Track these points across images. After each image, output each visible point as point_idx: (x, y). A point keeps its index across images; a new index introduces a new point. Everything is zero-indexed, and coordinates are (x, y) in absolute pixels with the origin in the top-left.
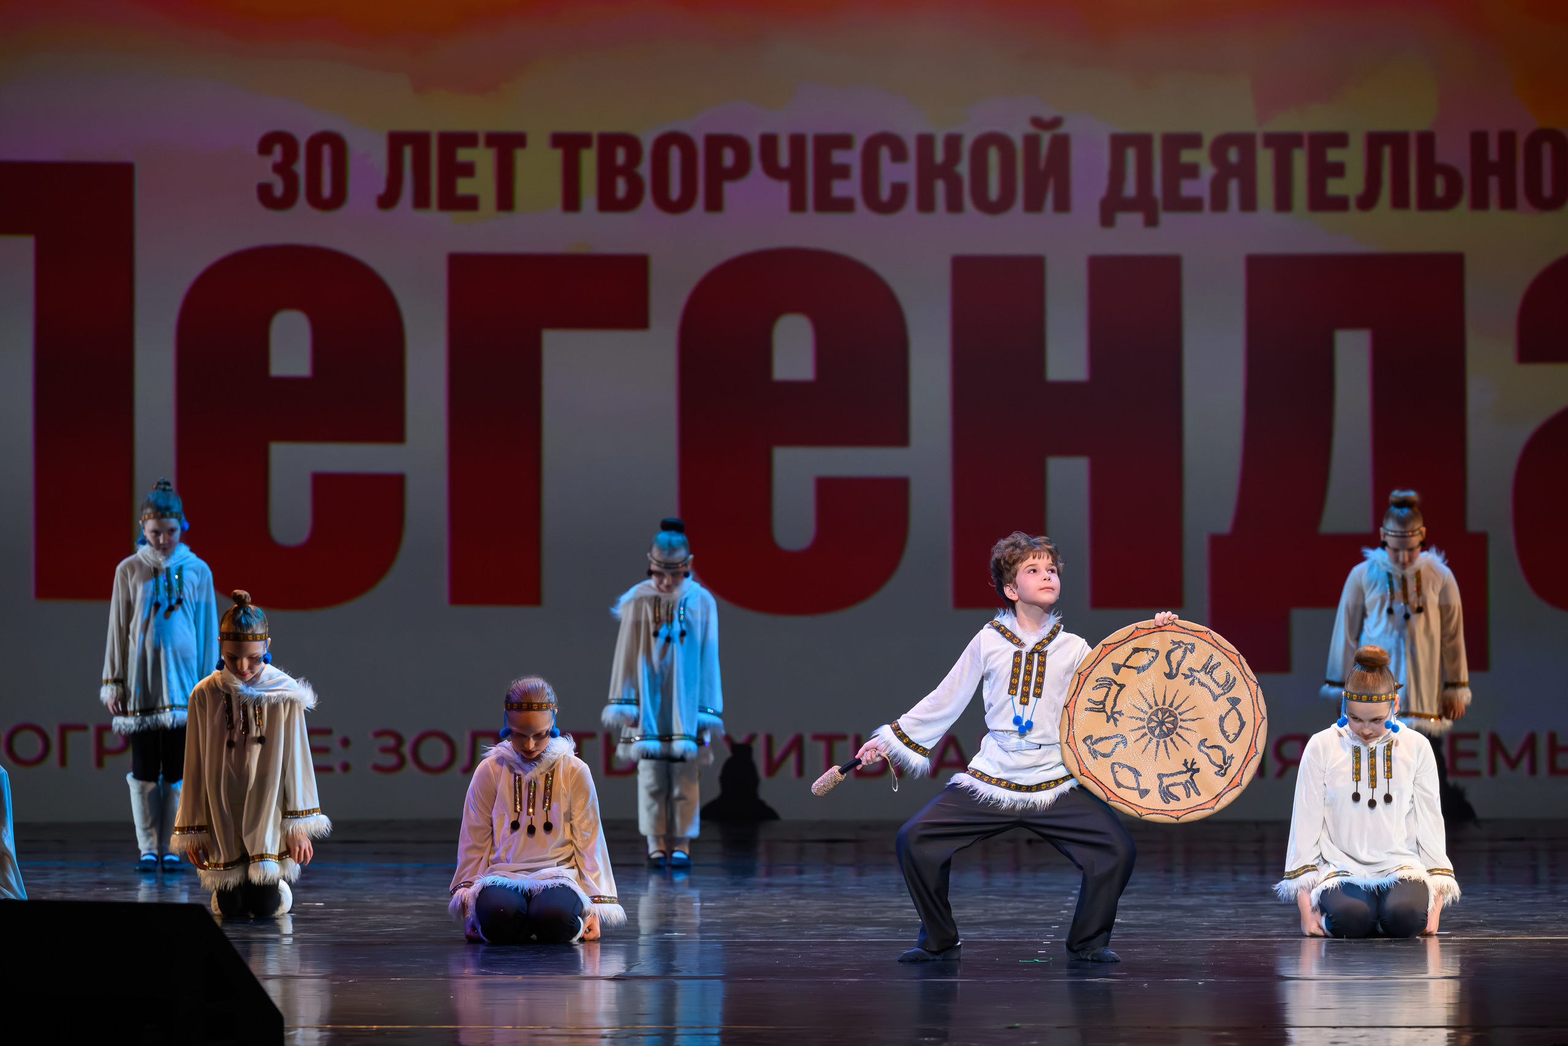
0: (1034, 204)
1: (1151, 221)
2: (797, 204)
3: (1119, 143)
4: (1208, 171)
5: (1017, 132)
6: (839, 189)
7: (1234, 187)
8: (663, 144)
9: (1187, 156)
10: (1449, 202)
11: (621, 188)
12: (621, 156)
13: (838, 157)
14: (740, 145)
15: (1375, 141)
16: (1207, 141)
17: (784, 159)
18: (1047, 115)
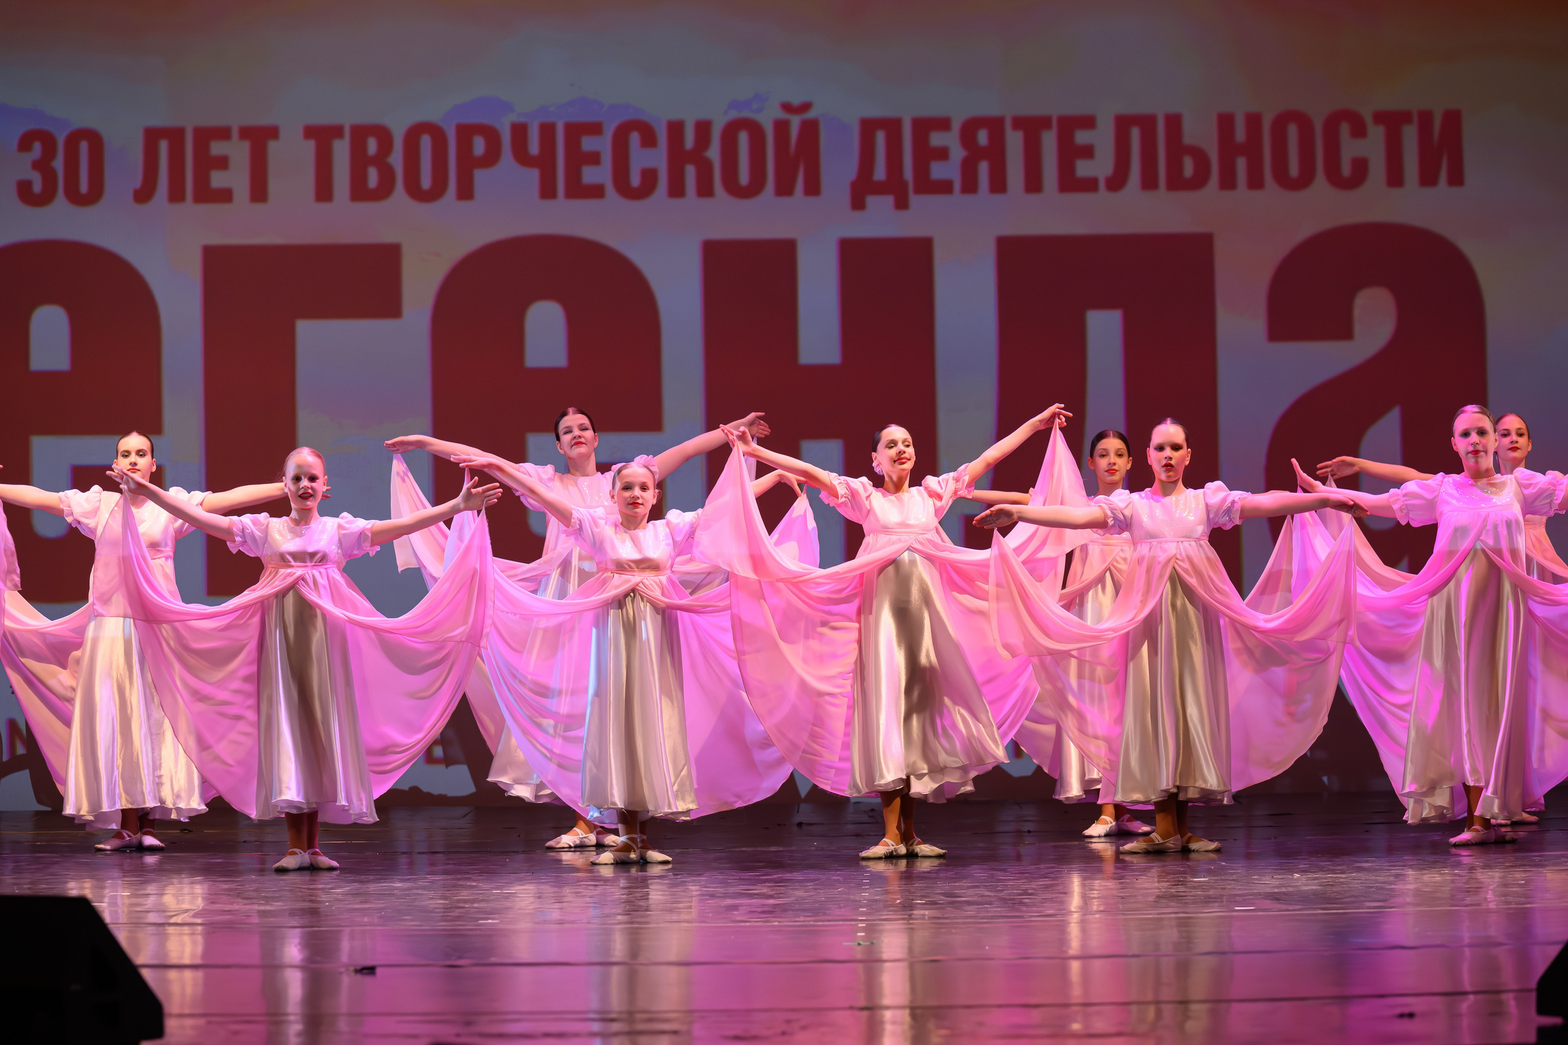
0: (784, 189)
1: (902, 204)
2: (548, 191)
3: (868, 127)
4: (957, 153)
5: (767, 118)
6: (590, 175)
7: (983, 168)
8: (414, 133)
9: (937, 139)
10: (1199, 181)
11: (373, 177)
12: (372, 146)
13: (588, 144)
14: (491, 135)
15: (1123, 124)
16: (956, 126)
17: (534, 148)
18: (796, 100)
